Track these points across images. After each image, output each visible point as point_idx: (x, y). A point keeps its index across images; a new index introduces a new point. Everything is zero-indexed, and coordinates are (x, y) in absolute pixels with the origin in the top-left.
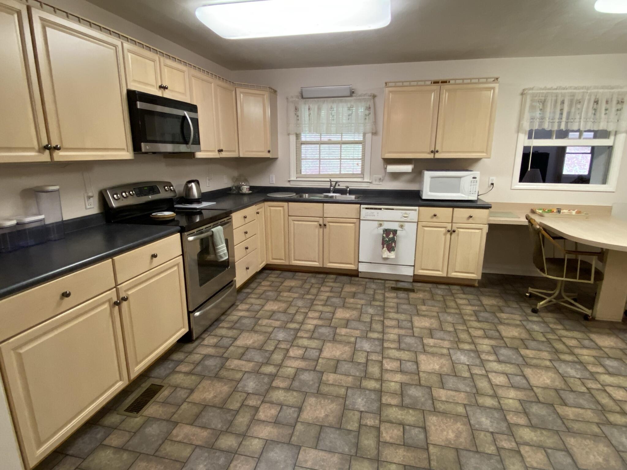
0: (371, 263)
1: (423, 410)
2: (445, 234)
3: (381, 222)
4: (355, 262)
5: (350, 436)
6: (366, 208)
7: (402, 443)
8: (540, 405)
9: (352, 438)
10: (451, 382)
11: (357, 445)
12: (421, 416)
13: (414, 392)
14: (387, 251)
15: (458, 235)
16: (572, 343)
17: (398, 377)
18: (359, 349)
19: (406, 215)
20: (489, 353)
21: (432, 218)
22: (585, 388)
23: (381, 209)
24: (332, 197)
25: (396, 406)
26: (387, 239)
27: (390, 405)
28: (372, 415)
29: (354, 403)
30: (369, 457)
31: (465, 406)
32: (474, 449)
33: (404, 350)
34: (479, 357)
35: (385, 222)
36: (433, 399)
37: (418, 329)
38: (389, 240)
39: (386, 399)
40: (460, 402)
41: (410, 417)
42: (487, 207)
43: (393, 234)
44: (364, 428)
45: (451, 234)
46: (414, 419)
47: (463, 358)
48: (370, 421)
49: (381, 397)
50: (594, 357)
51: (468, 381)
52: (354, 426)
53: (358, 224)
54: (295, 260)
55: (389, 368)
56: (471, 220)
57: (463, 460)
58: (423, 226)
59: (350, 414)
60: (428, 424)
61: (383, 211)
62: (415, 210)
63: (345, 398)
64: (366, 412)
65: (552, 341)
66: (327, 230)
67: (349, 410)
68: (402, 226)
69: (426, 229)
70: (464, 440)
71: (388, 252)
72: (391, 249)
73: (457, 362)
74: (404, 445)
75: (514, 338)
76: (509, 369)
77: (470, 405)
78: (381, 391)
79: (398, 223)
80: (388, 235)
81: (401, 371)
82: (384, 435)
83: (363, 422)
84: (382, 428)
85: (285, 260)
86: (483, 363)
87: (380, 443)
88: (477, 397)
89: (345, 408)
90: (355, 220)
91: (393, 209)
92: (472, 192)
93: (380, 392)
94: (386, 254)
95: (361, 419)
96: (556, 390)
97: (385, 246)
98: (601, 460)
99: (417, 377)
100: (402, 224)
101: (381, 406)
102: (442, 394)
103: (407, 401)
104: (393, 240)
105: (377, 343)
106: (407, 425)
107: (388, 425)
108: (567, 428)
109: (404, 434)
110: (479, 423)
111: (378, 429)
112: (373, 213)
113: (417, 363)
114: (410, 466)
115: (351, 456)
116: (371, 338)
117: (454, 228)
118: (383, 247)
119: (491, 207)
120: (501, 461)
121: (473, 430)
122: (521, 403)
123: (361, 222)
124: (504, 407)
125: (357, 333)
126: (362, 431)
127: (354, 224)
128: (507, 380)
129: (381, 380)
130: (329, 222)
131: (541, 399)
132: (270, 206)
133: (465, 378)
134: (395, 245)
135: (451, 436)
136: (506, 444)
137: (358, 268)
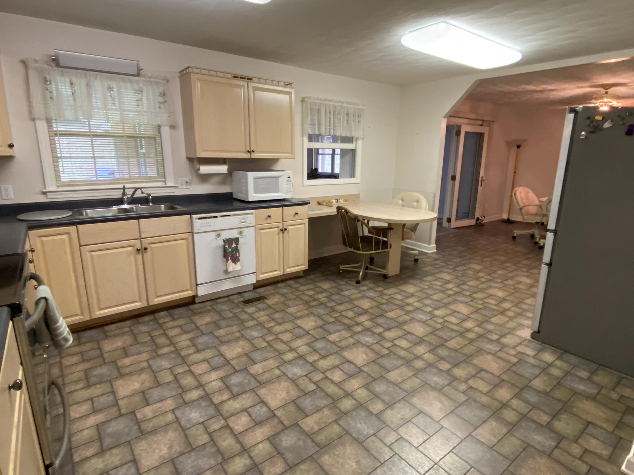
0: (211, 282)
1: (252, 389)
2: (278, 234)
3: (219, 232)
4: (191, 286)
5: (207, 449)
6: (200, 218)
7: (254, 424)
8: (319, 341)
9: (211, 450)
10: (257, 356)
11: (219, 451)
12: (253, 395)
13: (235, 380)
14: (232, 263)
15: (288, 233)
16: (311, 293)
17: (214, 375)
18: (158, 370)
19: (243, 221)
20: (268, 322)
21: (266, 219)
22: (333, 319)
23: (216, 217)
24: (131, 210)
25: (229, 399)
26: (230, 250)
27: (223, 402)
28: (214, 420)
29: (189, 420)
30: (236, 453)
31: (278, 367)
32: (303, 394)
33: (203, 350)
34: (264, 327)
35: (223, 232)
36: (254, 376)
37: (204, 327)
38: (233, 251)
39: (217, 399)
40: (273, 367)
41: (246, 400)
42: (305, 203)
43: (235, 243)
44: (214, 434)
45: (283, 233)
46: (250, 400)
47: (255, 333)
48: (215, 425)
49: (211, 400)
50: (326, 297)
51: (268, 348)
52: (204, 438)
53: (190, 238)
54: (101, 309)
55: (200, 372)
56: (297, 217)
57: (301, 406)
58: (260, 229)
59: (192, 432)
60: (262, 397)
61: (219, 218)
62: (252, 214)
63: (177, 420)
64: (206, 420)
65: (300, 296)
66: (148, 255)
67: (189, 428)
68: (241, 233)
69: (262, 231)
70: (294, 393)
71: (233, 265)
72: (235, 260)
73: (251, 338)
74: (256, 424)
75: (277, 303)
76: (288, 326)
77: (281, 365)
78: (208, 395)
79: (236, 230)
80: (230, 246)
81: (214, 369)
82: (236, 427)
83: (211, 429)
84: (231, 424)
85: (82, 314)
86: (270, 331)
87: (236, 436)
88: (282, 357)
89: (184, 430)
90: (186, 235)
91: (229, 216)
92: (288, 191)
93: (207, 397)
94: (231, 267)
95: (206, 429)
96: (321, 327)
97: (229, 258)
98: (364, 356)
99: (230, 367)
100: (240, 230)
101: (217, 407)
102: (257, 368)
103: (236, 390)
104: (236, 250)
105: (173, 356)
106: (249, 408)
107: (233, 418)
108: (340, 347)
109: (250, 416)
110: (295, 374)
111: (227, 427)
112: (209, 223)
113: (222, 355)
114: (272, 436)
115: (221, 463)
116: (164, 355)
117: (285, 227)
118: (227, 260)
119: (309, 203)
120: (322, 390)
121: (294, 381)
122: (308, 346)
123: (195, 235)
124: (301, 354)
125: (145, 356)
126: (215, 438)
127: (185, 240)
128: (292, 335)
129: (200, 386)
130: (149, 244)
131: (317, 337)
132: (40, 237)
133: (265, 348)
134: (239, 254)
135: (284, 394)
136: (317, 377)
137: (197, 293)
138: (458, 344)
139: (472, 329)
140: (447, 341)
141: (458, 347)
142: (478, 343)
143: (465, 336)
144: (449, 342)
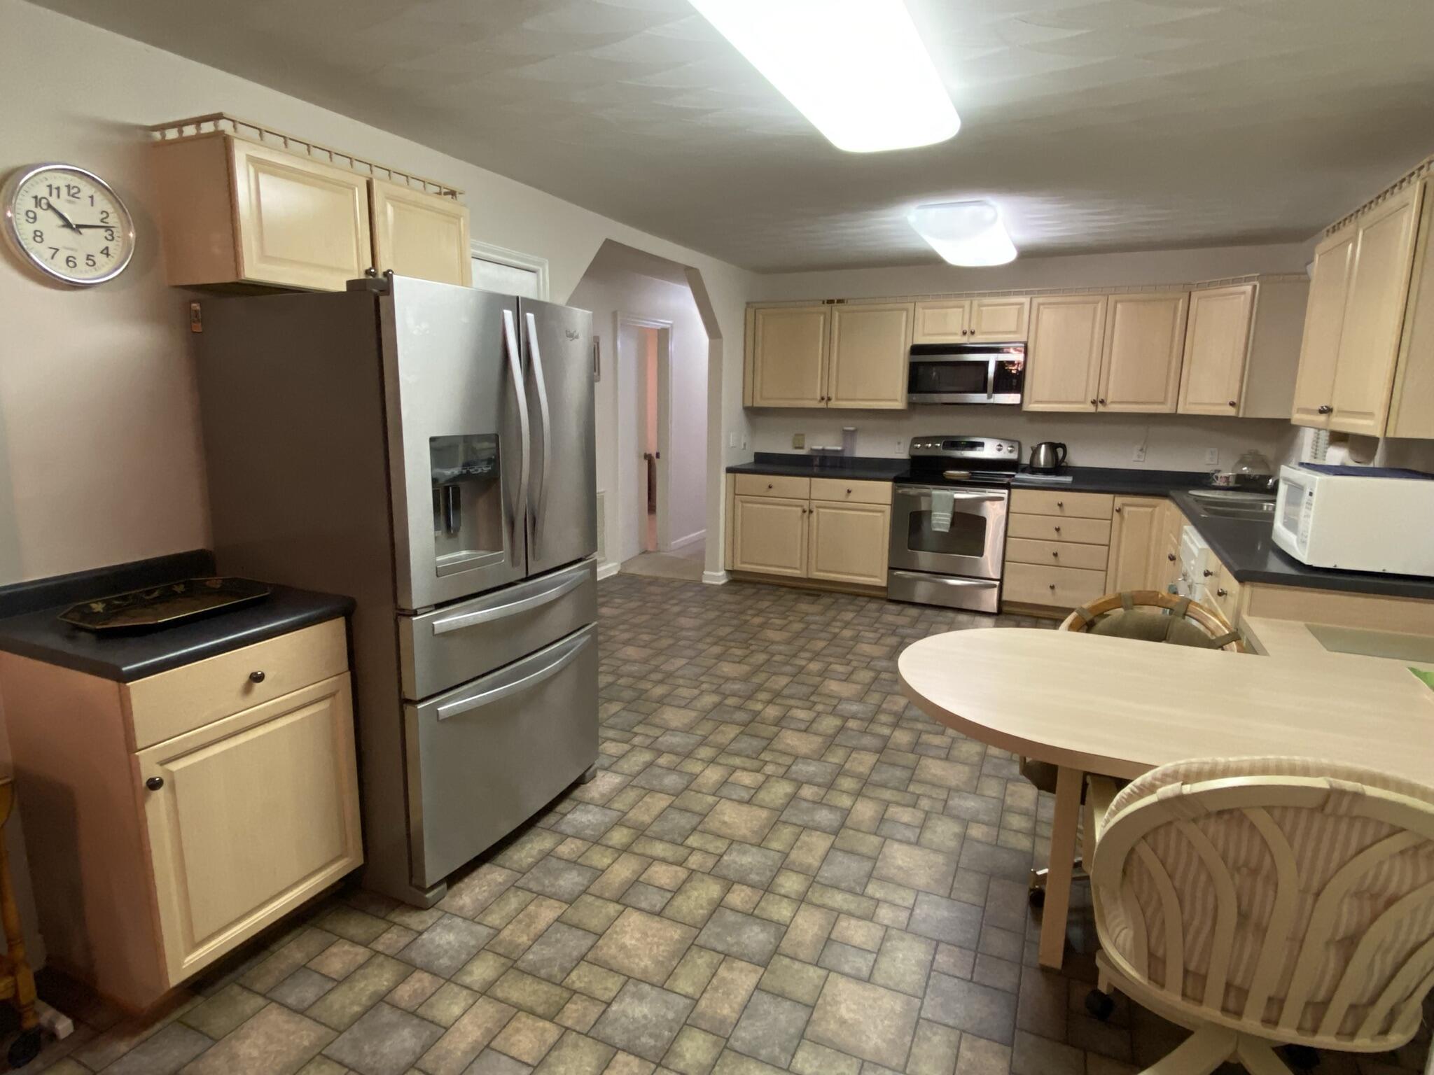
138: (722, 732)
139: (705, 765)
140: (742, 733)
141: (722, 728)
142: (692, 741)
143: (714, 749)
144: (738, 732)
